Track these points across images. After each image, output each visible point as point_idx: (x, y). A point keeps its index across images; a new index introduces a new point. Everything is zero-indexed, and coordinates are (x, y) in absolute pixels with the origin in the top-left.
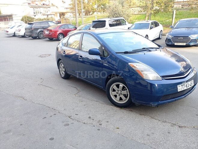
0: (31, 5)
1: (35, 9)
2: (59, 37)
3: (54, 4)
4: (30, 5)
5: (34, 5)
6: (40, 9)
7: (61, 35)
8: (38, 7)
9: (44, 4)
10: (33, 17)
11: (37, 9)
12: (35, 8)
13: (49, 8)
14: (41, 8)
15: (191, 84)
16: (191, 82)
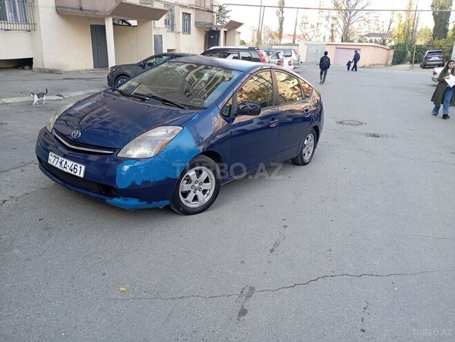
15: (73, 167)
16: (75, 164)
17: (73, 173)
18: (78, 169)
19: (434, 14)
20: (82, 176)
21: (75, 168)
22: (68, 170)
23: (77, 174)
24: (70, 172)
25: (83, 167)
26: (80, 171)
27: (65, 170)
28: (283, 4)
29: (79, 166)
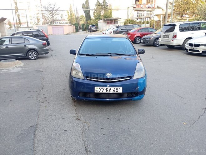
0: (137, 8)
1: (139, 13)
2: (136, 40)
3: (159, 6)
4: (135, 9)
5: (139, 8)
6: (144, 13)
7: (138, 39)
8: (142, 10)
9: (149, 7)
10: (136, 20)
11: (141, 13)
12: (139, 11)
13: (153, 11)
14: (145, 11)
15: (115, 90)
16: (116, 88)
17: (116, 92)
18: (119, 90)
19: (84, 11)
20: (121, 92)
21: (116, 90)
22: (112, 92)
23: (119, 92)
24: (114, 92)
25: (121, 88)
26: (120, 90)
27: (110, 92)
28: (17, 8)
29: (119, 88)
